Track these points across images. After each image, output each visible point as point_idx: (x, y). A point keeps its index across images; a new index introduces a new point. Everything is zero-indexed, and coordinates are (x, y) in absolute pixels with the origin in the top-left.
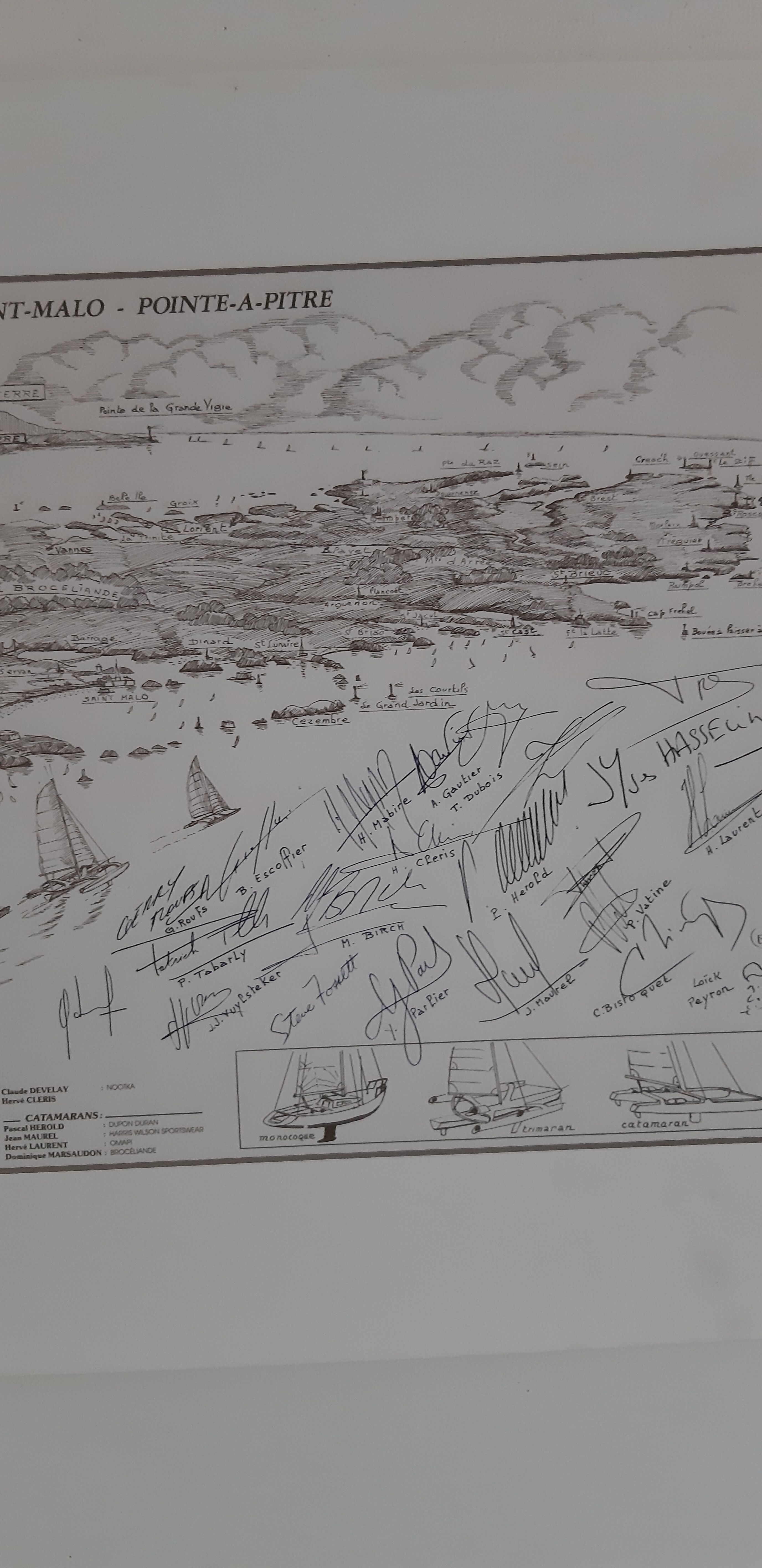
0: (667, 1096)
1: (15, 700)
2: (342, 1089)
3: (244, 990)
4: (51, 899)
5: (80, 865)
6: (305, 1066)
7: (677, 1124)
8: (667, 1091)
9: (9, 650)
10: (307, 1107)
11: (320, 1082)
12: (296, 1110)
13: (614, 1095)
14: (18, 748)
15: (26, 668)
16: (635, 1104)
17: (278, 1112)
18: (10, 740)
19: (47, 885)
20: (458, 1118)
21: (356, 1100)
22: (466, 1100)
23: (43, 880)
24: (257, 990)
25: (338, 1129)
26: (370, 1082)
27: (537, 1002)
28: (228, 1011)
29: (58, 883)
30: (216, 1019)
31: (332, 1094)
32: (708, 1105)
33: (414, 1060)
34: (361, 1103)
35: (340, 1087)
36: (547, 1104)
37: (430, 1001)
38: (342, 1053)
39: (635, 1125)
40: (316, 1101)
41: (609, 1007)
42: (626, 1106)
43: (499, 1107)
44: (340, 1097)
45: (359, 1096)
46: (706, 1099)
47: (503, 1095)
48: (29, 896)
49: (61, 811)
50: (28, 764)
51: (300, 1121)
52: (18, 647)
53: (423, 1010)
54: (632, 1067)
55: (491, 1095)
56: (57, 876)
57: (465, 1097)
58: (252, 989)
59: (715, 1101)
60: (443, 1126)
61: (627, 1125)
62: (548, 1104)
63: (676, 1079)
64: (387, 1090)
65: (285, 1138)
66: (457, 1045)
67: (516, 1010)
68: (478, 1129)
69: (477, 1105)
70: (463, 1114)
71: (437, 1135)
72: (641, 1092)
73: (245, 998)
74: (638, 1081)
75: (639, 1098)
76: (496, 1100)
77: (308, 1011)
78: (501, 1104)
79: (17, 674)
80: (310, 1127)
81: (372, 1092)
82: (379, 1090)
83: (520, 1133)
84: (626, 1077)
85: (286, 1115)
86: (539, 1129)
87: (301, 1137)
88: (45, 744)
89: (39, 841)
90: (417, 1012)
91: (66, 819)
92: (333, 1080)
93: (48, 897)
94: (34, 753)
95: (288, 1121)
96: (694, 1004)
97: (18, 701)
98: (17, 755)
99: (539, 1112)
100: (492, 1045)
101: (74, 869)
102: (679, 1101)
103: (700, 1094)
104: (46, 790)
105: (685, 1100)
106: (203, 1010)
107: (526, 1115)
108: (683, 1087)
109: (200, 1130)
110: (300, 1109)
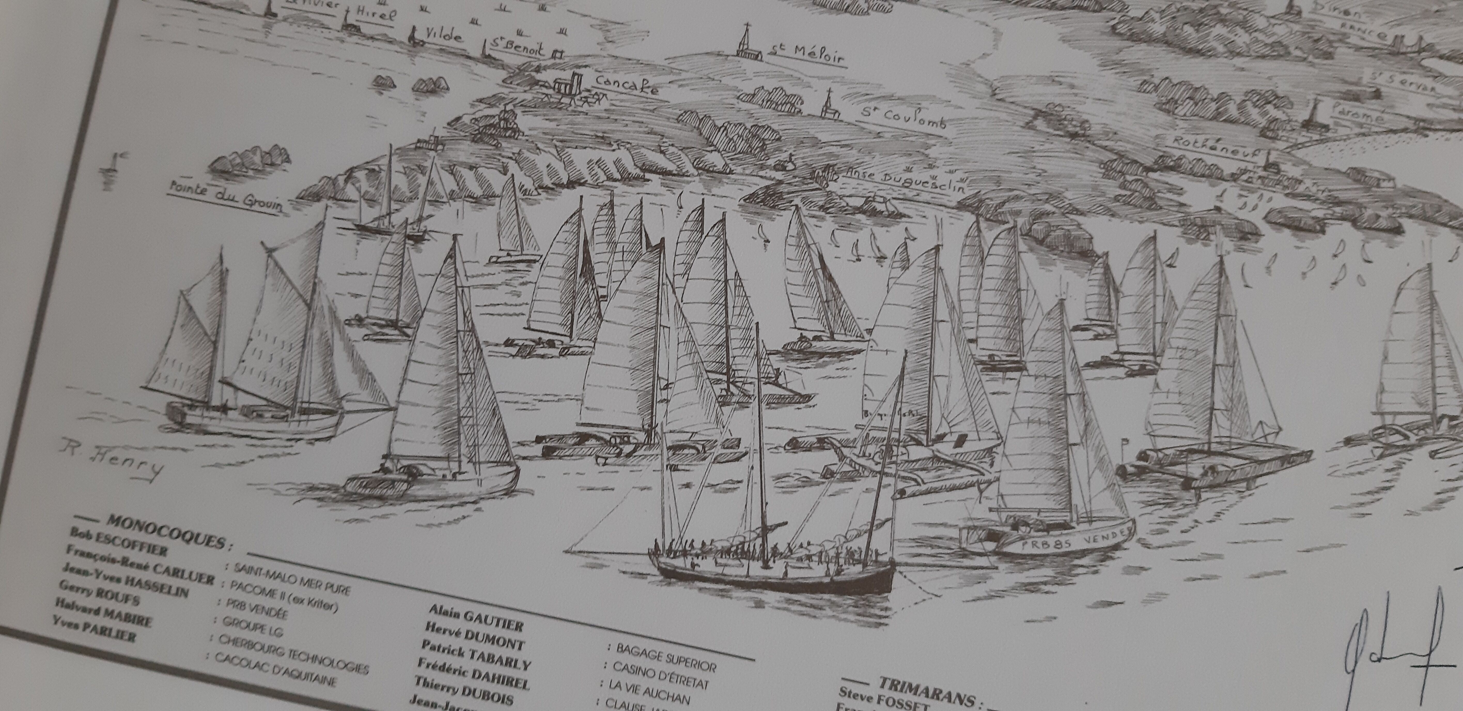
1: (1402, 127)
4: (1381, 457)
5: (1440, 412)
9: (1409, 49)
14: (1388, 201)
15: (1429, 82)
18: (1378, 186)
19: (1380, 431)
23: (1377, 421)
29: (1398, 432)
48: (1348, 441)
49: (1431, 318)
50: (1398, 230)
52: (1424, 49)
56: (1401, 420)
79: (1413, 88)
88: (1431, 205)
89: (1386, 358)
91: (1436, 331)
93: (1378, 452)
94: (1411, 217)
97: (1405, 130)
98: (1384, 213)
101: (1428, 417)
104: (1416, 278)
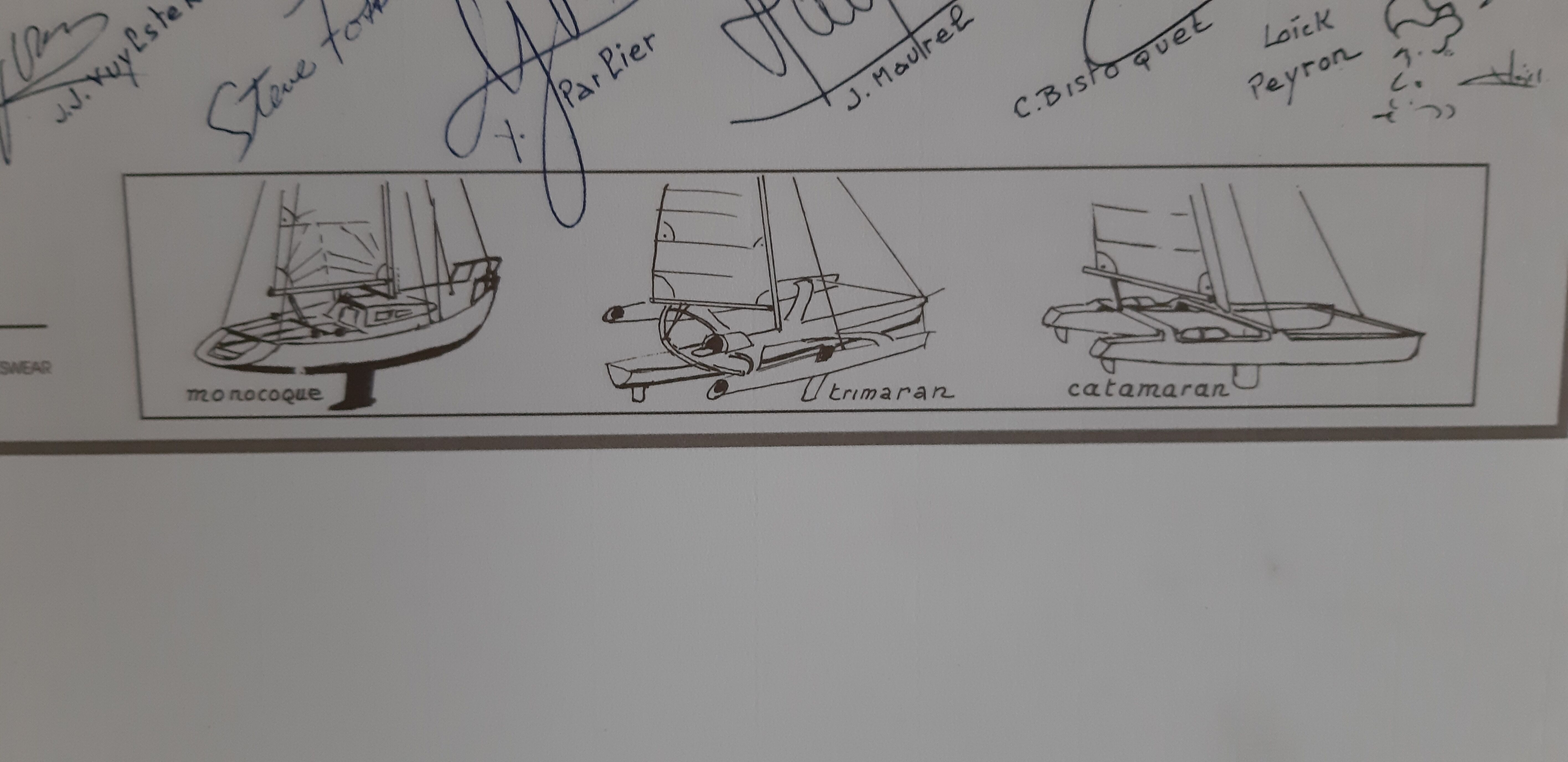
0: (1182, 320)
2: (387, 281)
3: (140, 20)
6: (295, 217)
7: (1202, 390)
8: (1182, 308)
10: (302, 322)
11: (332, 261)
12: (275, 328)
13: (1053, 315)
16: (1103, 340)
17: (229, 331)
20: (676, 362)
21: (423, 309)
22: (693, 317)
24: (171, 17)
25: (381, 377)
26: (457, 265)
27: (876, 77)
28: (103, 72)
30: (72, 91)
31: (363, 292)
32: (1279, 346)
33: (568, 212)
34: (434, 316)
35: (383, 274)
36: (890, 334)
37: (608, 63)
38: (385, 190)
39: (1101, 390)
40: (324, 309)
41: (1052, 92)
42: (1080, 342)
43: (773, 337)
44: (384, 300)
45: (431, 300)
46: (1276, 331)
47: (785, 307)
51: (285, 356)
53: (591, 85)
54: (1101, 246)
55: (756, 306)
57: (691, 310)
58: (158, 15)
59: (1295, 336)
60: (637, 378)
61: (1080, 390)
62: (894, 334)
63: (1205, 281)
64: (501, 285)
65: (249, 395)
66: (674, 181)
67: (824, 95)
68: (721, 388)
69: (721, 330)
70: (688, 352)
71: (623, 400)
72: (1120, 309)
73: (142, 38)
74: (1115, 282)
75: (1113, 323)
76: (766, 319)
77: (300, 76)
78: (780, 330)
80: (310, 371)
81: (463, 291)
82: (481, 286)
83: (823, 402)
84: (1085, 270)
85: (249, 339)
86: (869, 393)
87: (288, 395)
90: (576, 92)
92: (364, 256)
95: (254, 354)
96: (1261, 89)
99: (872, 352)
100: (761, 184)
102: (1210, 334)
103: (1262, 317)
105: (1223, 330)
106: (42, 66)
107: (838, 359)
108: (1221, 300)
109: (41, 368)
110: (286, 326)
